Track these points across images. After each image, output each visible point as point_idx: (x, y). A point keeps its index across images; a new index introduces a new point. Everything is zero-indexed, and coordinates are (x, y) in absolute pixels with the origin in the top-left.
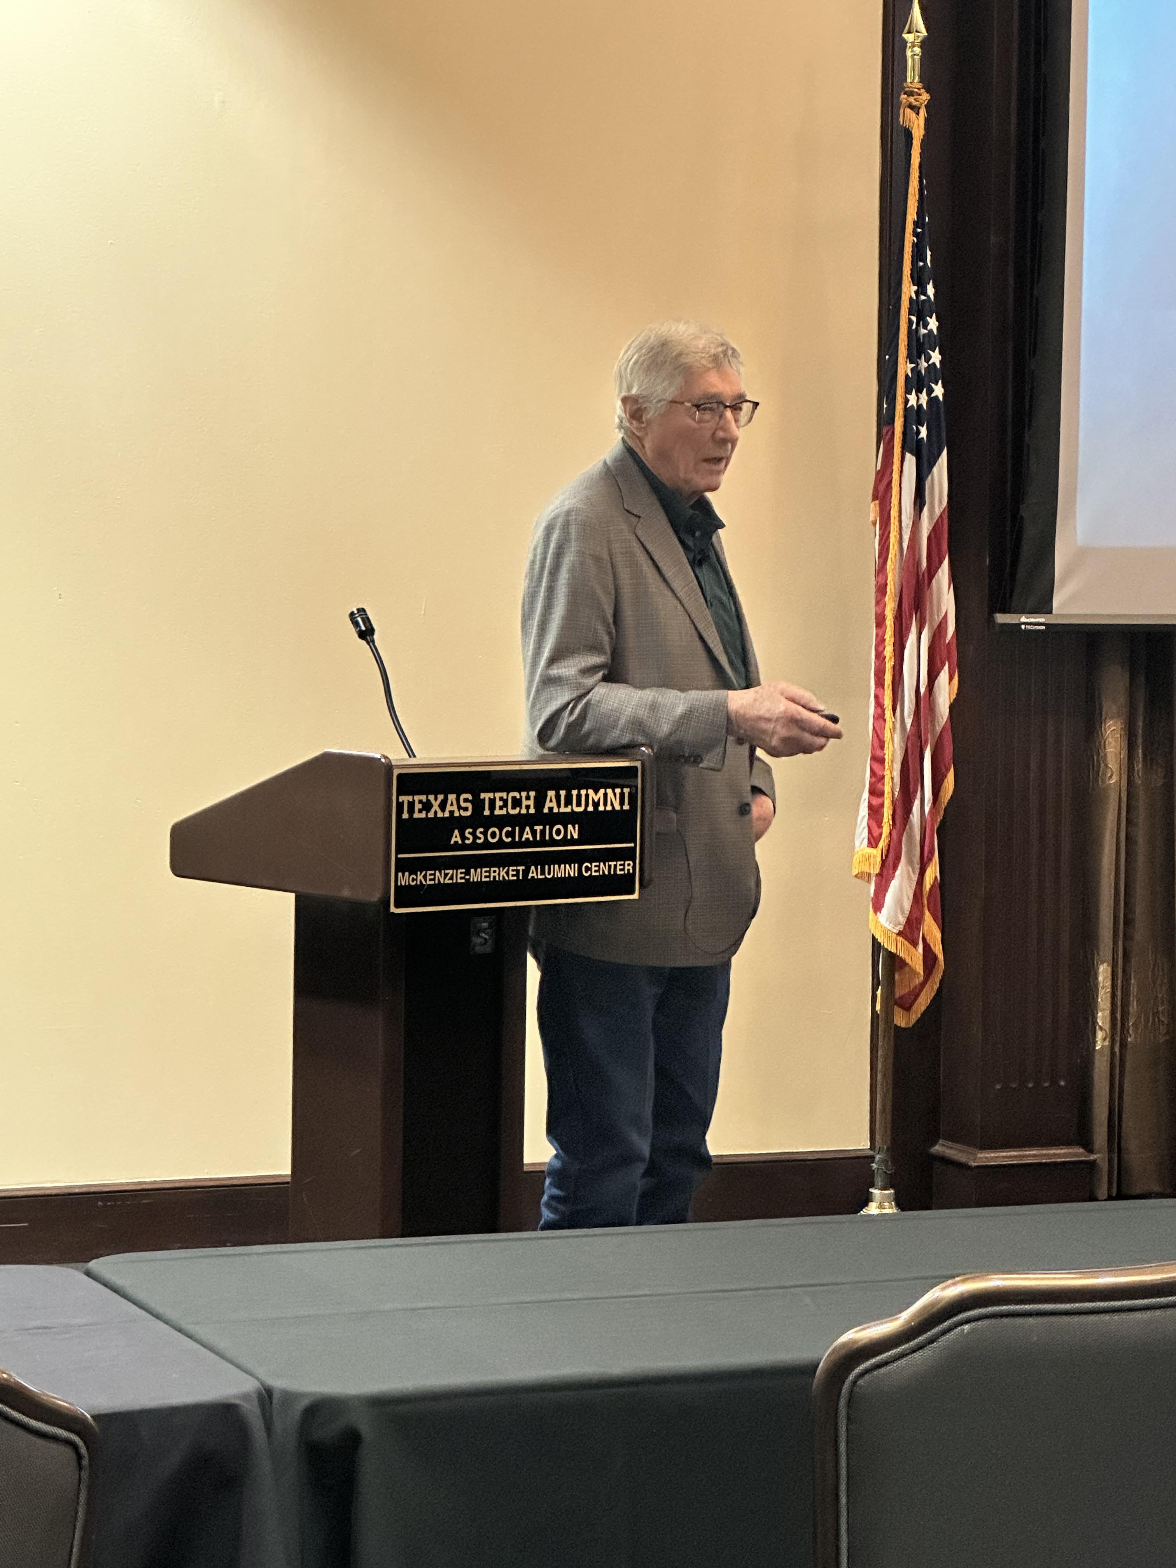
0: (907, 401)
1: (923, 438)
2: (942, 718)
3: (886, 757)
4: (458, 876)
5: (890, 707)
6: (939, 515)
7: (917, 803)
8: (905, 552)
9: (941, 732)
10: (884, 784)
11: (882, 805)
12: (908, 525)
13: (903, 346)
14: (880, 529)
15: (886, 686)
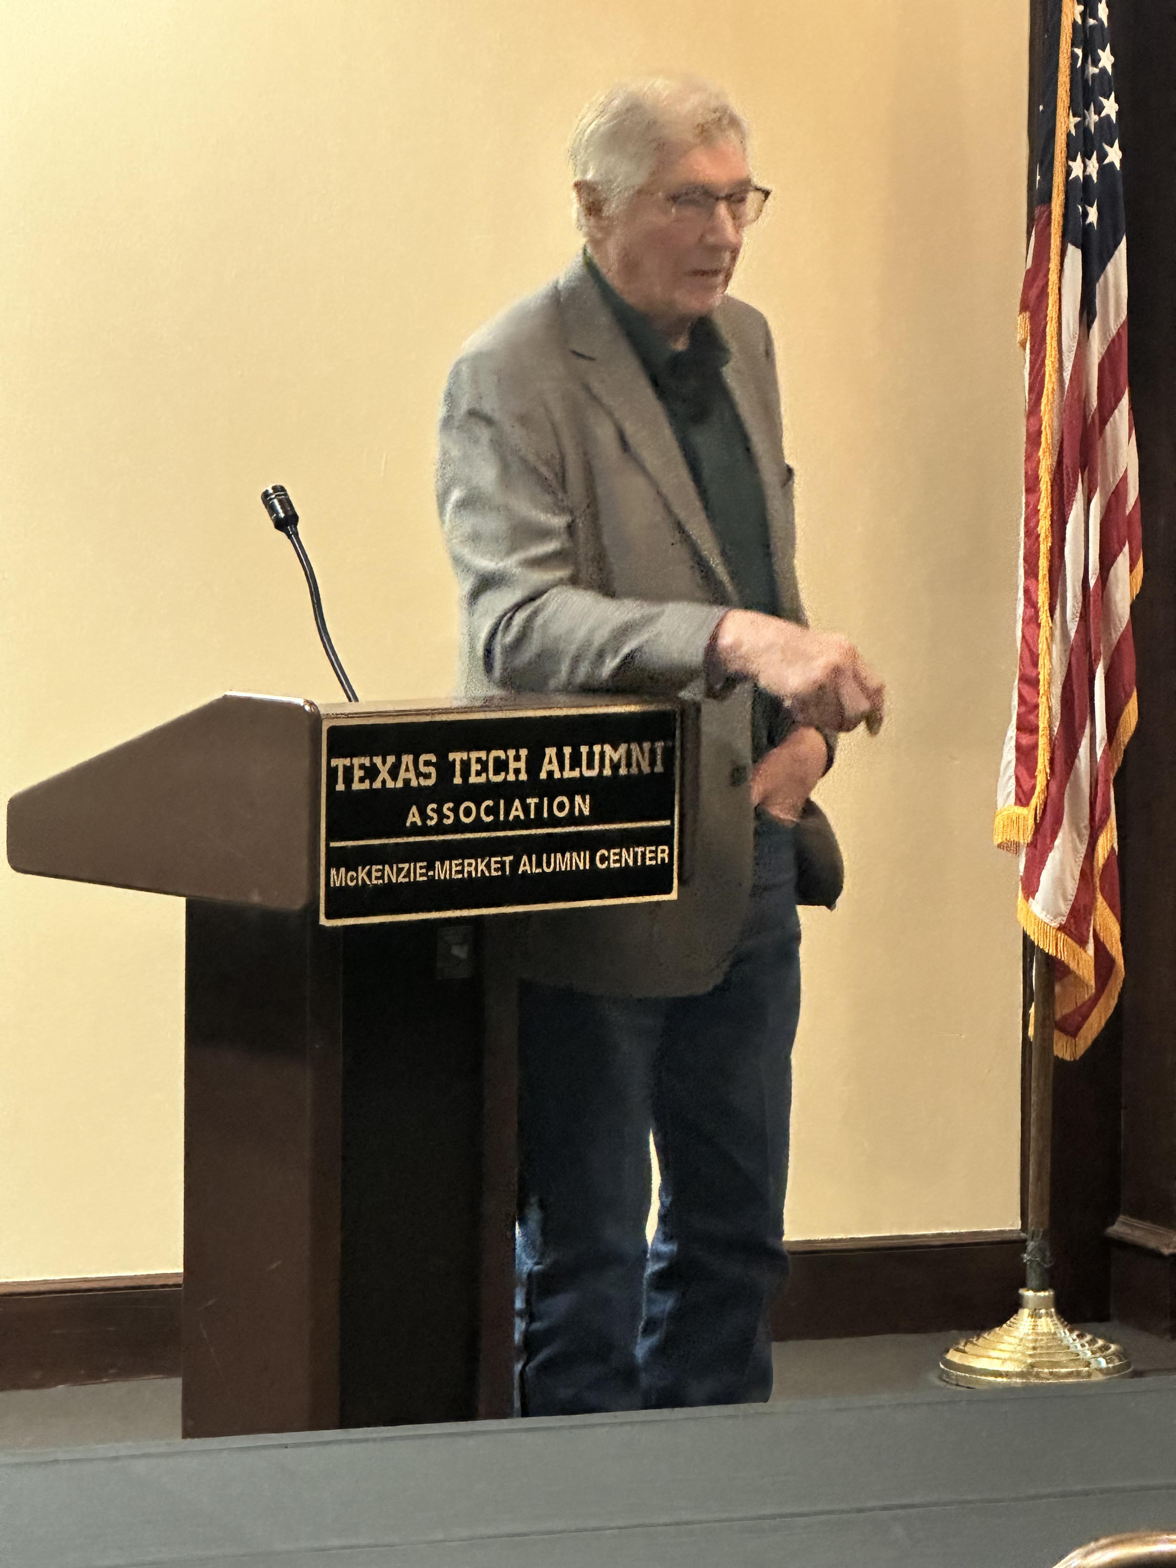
0: (1069, 171)
1: (1091, 224)
2: (1121, 622)
3: (1041, 677)
4: (417, 872)
5: (1047, 607)
6: (1115, 332)
7: (1085, 742)
8: (1066, 386)
9: (1119, 642)
10: (1037, 716)
11: (1035, 746)
12: (1070, 347)
13: (1064, 92)
14: (1031, 353)
15: (1040, 578)
